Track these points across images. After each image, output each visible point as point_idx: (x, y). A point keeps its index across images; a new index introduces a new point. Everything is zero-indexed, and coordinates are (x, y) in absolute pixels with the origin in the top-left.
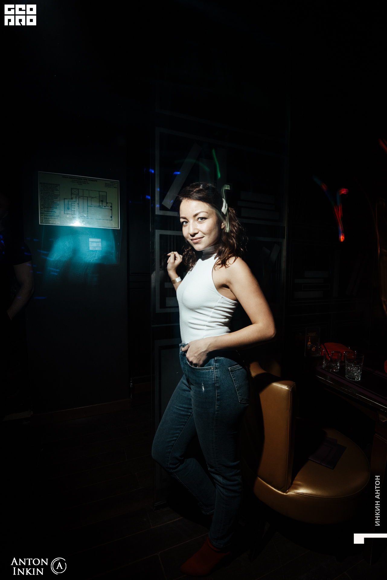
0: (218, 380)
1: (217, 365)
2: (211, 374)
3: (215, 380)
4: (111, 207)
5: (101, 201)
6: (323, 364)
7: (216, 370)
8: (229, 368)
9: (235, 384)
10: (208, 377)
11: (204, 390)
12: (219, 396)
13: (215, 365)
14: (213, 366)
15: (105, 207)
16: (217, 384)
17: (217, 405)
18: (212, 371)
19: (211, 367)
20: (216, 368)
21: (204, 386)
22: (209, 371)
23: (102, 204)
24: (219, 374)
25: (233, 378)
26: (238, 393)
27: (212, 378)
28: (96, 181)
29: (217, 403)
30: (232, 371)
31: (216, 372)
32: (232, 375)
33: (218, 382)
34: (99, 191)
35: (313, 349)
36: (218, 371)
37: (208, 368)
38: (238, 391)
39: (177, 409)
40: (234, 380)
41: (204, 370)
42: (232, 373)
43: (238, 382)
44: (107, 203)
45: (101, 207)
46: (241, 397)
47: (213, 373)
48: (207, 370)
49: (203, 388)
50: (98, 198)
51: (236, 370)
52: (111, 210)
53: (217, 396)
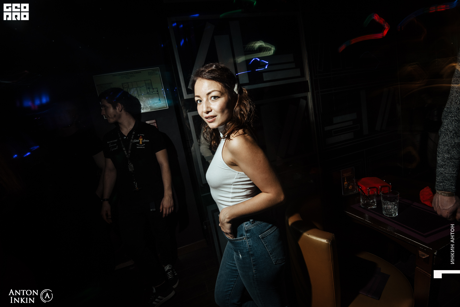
0: (251, 249)
1: (249, 235)
2: (244, 244)
3: (248, 248)
4: (157, 91)
5: (148, 88)
6: (361, 202)
7: (249, 240)
8: (260, 236)
9: (268, 249)
10: (242, 246)
11: (241, 257)
12: (254, 262)
13: (247, 235)
14: (245, 236)
15: (152, 92)
16: (251, 252)
17: (254, 269)
18: (245, 241)
19: (243, 238)
20: (248, 238)
21: (241, 254)
22: (242, 241)
23: (149, 90)
24: (251, 243)
25: (265, 244)
26: (272, 257)
27: (246, 247)
28: (141, 72)
29: (254, 268)
30: (263, 238)
31: (248, 241)
32: (264, 242)
33: (251, 250)
34: (145, 81)
35: (350, 187)
36: (250, 241)
37: (241, 238)
38: (271, 255)
39: (229, 265)
40: (266, 245)
41: (238, 240)
42: (263, 240)
43: (270, 246)
44: (153, 89)
45: (149, 93)
46: (275, 259)
47: (246, 242)
48: (240, 240)
49: (240, 256)
50: (145, 86)
51: (267, 236)
52: (158, 94)
53: (253, 262)
